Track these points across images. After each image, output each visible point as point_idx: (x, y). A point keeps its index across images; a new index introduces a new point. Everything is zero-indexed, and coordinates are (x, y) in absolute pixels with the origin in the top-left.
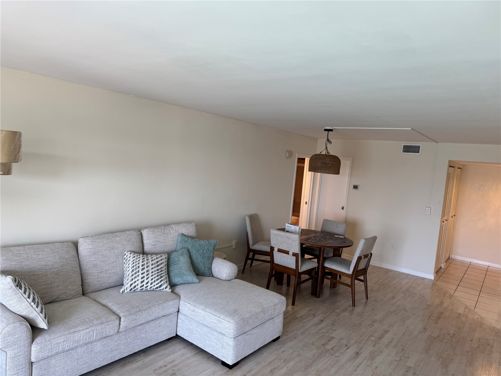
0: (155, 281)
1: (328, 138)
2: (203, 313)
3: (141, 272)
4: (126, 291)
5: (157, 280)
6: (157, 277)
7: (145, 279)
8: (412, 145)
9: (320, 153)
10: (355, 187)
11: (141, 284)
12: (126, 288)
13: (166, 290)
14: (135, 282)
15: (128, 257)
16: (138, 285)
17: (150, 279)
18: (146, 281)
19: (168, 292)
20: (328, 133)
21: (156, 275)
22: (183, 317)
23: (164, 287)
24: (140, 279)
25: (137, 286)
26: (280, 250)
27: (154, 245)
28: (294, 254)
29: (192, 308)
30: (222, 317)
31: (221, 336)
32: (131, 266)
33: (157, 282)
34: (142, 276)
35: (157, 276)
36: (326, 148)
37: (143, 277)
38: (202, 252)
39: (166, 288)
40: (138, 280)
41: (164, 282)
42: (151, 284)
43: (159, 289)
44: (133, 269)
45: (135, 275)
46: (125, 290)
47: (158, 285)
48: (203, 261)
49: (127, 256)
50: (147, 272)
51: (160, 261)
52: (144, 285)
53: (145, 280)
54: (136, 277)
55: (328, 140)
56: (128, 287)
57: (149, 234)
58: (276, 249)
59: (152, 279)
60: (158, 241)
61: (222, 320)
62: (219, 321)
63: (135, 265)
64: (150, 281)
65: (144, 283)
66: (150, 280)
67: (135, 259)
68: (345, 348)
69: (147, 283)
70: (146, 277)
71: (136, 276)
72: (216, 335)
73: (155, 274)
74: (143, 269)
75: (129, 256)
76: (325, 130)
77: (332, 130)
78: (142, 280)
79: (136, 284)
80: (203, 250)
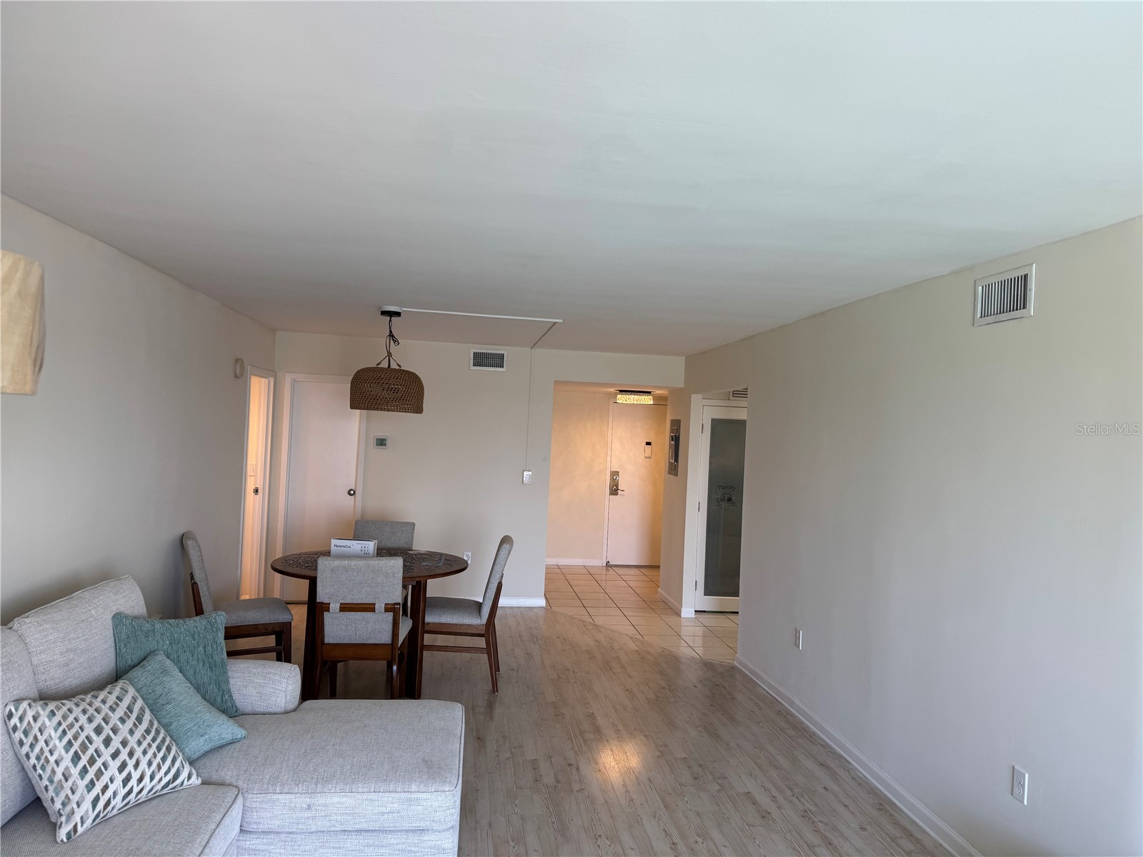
0: (159, 767)
1: (391, 331)
2: (348, 800)
3: (107, 754)
4: (80, 830)
5: (164, 759)
6: (159, 752)
7: (130, 767)
8: (489, 352)
9: (378, 364)
10: (381, 442)
11: (124, 787)
12: (82, 818)
13: (191, 782)
14: (106, 788)
15: (29, 717)
16: (115, 794)
17: (143, 765)
18: (135, 776)
19: (196, 787)
20: (390, 320)
21: (154, 746)
22: (258, 841)
23: (184, 775)
24: (117, 772)
25: (114, 798)
26: (345, 608)
27: (67, 665)
28: (390, 608)
29: (302, 801)
30: (414, 788)
31: (413, 839)
32: (60, 746)
33: (164, 768)
34: (118, 762)
35: (159, 749)
36: (389, 354)
37: (123, 766)
38: (202, 651)
39: (189, 777)
40: (112, 780)
41: (182, 762)
42: (152, 778)
43: (171, 786)
44: (76, 752)
45: (95, 767)
46: (79, 825)
47: (170, 776)
48: (214, 677)
49: (21, 719)
50: (124, 747)
51: (134, 704)
52: (132, 788)
53: (133, 770)
54: (99, 774)
55: (391, 335)
56: (87, 812)
57: (45, 633)
58: (335, 607)
59: (150, 764)
60: (74, 650)
61: (420, 795)
62: (410, 800)
63: (75, 738)
64: (147, 770)
65: (133, 782)
66: (146, 766)
67: (58, 717)
68: (574, 771)
69: (141, 780)
70: (131, 763)
71: (100, 769)
72: (395, 842)
73: (150, 745)
74: (107, 742)
75: (30, 714)
76: (384, 313)
77: (398, 314)
78: (125, 774)
79: (109, 793)
80: (204, 647)
